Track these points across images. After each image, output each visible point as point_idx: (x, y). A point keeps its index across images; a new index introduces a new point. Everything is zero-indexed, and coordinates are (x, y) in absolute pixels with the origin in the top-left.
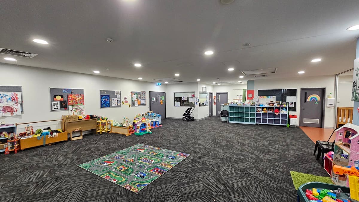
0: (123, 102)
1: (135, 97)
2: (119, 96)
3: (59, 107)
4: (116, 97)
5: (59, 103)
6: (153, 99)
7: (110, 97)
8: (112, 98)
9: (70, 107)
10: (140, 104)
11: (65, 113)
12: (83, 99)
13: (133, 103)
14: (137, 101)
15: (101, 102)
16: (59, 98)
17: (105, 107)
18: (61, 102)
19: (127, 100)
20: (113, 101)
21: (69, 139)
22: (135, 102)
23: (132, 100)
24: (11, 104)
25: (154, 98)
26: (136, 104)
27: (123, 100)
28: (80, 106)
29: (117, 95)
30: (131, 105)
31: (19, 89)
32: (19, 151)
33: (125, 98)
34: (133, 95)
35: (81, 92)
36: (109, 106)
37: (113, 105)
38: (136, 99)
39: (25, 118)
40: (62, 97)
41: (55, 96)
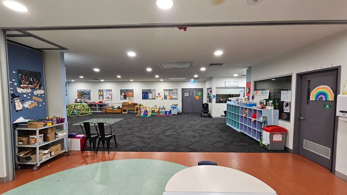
0: (157, 96)
1: (167, 93)
2: (154, 92)
3: (123, 98)
4: (152, 93)
5: (123, 96)
6: (186, 95)
7: (148, 93)
8: (149, 94)
9: (127, 98)
10: (171, 98)
11: (125, 101)
12: (133, 94)
13: (165, 98)
14: (169, 96)
15: (143, 96)
16: (123, 94)
17: (144, 99)
18: (124, 95)
19: (160, 95)
20: (150, 96)
21: (122, 113)
22: (167, 96)
23: (165, 95)
24: (109, 96)
25: (188, 94)
26: (168, 98)
27: (157, 95)
28: (132, 98)
29: (153, 92)
30: (163, 99)
31: (111, 90)
32: (106, 113)
33: (159, 94)
34: (166, 92)
35: (132, 91)
36: (147, 99)
37: (150, 98)
38: (168, 95)
39: (113, 102)
40: (124, 93)
41: (122, 93)
